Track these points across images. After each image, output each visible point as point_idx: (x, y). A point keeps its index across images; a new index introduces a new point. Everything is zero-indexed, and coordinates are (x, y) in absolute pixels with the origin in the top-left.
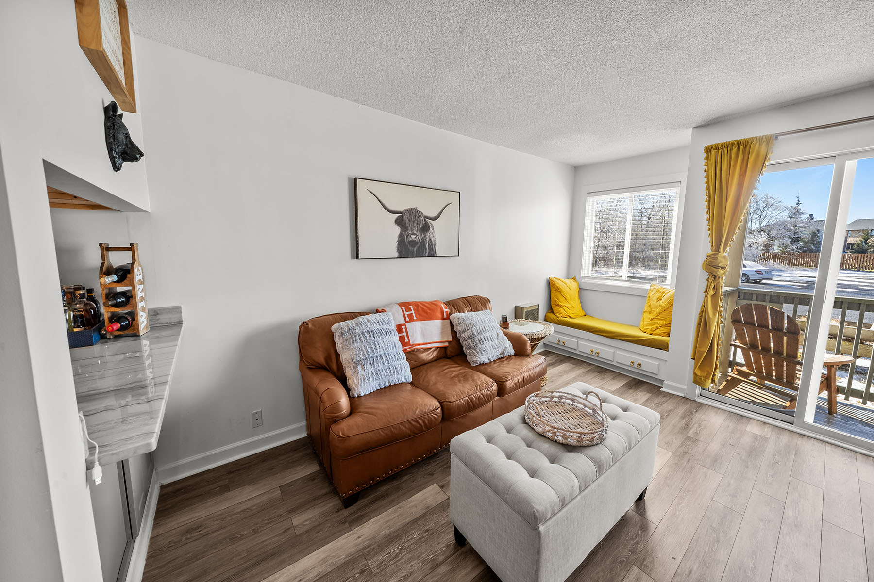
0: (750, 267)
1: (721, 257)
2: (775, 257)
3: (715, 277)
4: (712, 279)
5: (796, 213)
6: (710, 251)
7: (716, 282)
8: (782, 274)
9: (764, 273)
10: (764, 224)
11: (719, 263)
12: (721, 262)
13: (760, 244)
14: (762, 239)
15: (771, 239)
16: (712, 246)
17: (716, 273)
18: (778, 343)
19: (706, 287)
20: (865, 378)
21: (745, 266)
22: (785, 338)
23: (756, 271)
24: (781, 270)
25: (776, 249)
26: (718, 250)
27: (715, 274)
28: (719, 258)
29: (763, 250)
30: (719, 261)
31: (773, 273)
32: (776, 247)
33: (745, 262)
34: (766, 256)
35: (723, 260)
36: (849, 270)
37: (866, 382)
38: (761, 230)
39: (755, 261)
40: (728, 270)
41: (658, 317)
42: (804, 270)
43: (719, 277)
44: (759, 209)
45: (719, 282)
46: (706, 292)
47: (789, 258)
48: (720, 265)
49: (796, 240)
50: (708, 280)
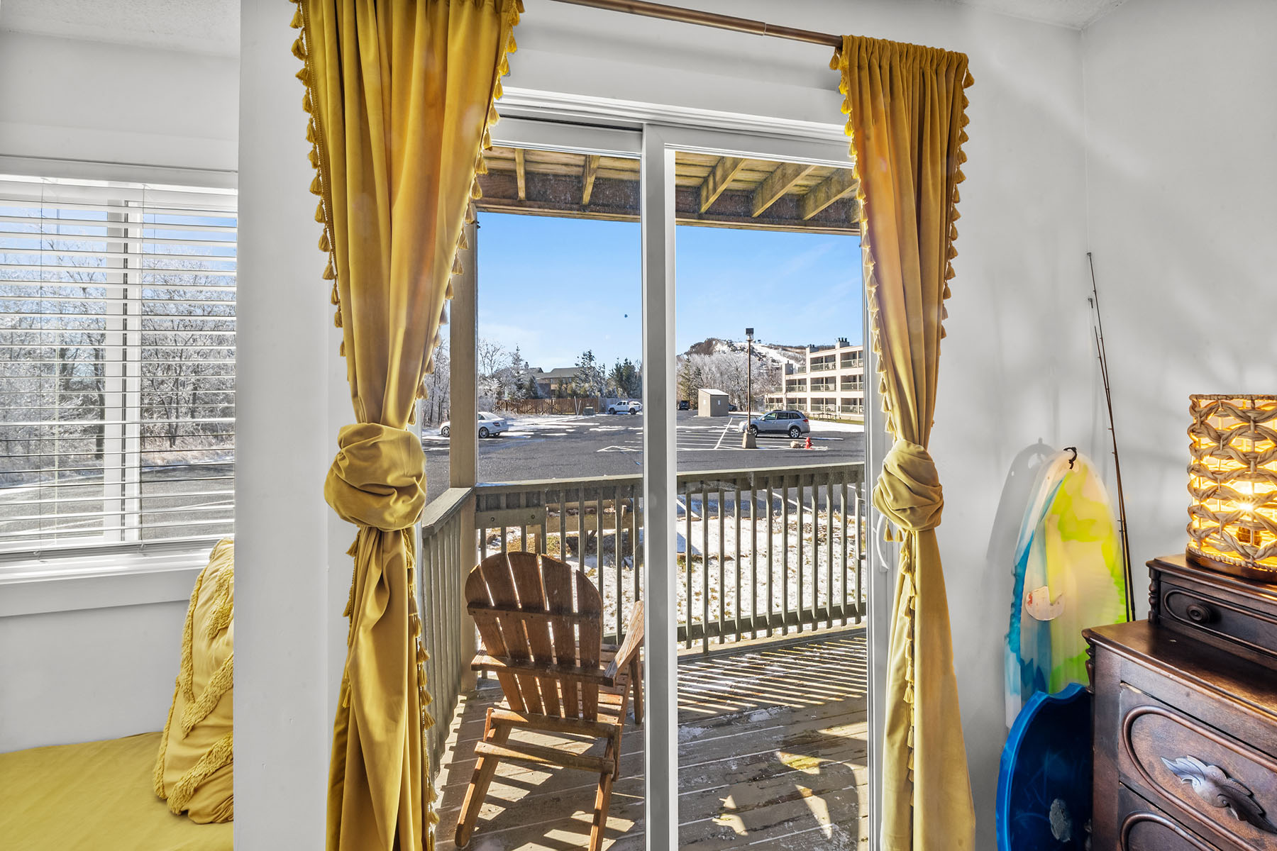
0: (489, 419)
1: (392, 442)
2: (507, 405)
3: (381, 535)
4: (368, 548)
5: (517, 360)
6: (350, 419)
7: (387, 557)
8: (515, 424)
9: (501, 425)
10: (494, 369)
11: (387, 472)
12: (393, 466)
13: (494, 391)
14: (495, 385)
15: (502, 385)
16: (355, 395)
17: (383, 520)
18: (564, 636)
19: (350, 585)
20: (614, 561)
21: (482, 418)
22: (576, 627)
23: (494, 423)
24: (513, 419)
25: (506, 397)
26: (377, 415)
27: (381, 526)
28: (384, 449)
29: (496, 398)
30: (385, 464)
31: (508, 423)
32: (506, 395)
33: (482, 413)
34: (499, 406)
35: (401, 455)
36: (556, 414)
37: (616, 567)
38: (493, 377)
39: (491, 411)
40: (424, 495)
41: (212, 721)
42: (529, 417)
43: (397, 533)
44: (489, 353)
45: (399, 556)
46: (352, 611)
47: (517, 406)
48: (390, 480)
49: (520, 387)
50: (354, 551)
